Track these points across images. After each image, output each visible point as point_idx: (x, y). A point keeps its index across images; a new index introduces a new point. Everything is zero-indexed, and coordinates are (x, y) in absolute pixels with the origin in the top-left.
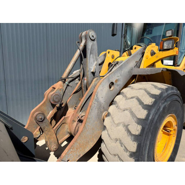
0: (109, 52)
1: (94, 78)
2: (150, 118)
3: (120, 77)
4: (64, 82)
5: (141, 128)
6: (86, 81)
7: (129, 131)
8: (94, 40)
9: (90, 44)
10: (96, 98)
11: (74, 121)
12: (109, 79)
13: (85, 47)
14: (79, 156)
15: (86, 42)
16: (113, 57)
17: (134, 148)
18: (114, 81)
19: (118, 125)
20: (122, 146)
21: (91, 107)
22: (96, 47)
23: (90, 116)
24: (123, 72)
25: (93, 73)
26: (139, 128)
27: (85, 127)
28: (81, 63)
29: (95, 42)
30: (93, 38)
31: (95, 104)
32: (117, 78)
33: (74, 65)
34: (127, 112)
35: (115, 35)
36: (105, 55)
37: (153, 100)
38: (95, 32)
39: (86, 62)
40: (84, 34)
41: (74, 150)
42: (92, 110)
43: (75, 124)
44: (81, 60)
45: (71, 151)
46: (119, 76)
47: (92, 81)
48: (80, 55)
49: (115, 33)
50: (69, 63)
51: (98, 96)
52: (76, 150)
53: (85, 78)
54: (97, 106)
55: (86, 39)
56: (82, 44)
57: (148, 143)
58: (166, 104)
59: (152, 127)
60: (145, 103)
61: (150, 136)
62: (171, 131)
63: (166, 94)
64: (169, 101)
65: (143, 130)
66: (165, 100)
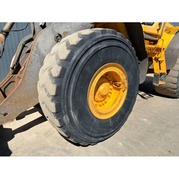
2: (74, 59)
5: (61, 69)
10: (36, 50)
11: (19, 78)
14: (20, 110)
17: (53, 90)
18: (61, 33)
20: (46, 92)
21: (31, 60)
23: (29, 69)
26: (59, 69)
27: (24, 80)
31: (35, 56)
32: (66, 30)
37: (80, 39)
41: (12, 103)
42: (32, 62)
45: (8, 104)
46: (68, 28)
51: (39, 47)
52: (15, 104)
54: (39, 60)
57: (72, 86)
58: (99, 46)
59: (77, 70)
60: (71, 43)
61: (74, 79)
62: (120, 85)
63: (101, 36)
64: (104, 45)
65: (63, 71)
66: (99, 42)
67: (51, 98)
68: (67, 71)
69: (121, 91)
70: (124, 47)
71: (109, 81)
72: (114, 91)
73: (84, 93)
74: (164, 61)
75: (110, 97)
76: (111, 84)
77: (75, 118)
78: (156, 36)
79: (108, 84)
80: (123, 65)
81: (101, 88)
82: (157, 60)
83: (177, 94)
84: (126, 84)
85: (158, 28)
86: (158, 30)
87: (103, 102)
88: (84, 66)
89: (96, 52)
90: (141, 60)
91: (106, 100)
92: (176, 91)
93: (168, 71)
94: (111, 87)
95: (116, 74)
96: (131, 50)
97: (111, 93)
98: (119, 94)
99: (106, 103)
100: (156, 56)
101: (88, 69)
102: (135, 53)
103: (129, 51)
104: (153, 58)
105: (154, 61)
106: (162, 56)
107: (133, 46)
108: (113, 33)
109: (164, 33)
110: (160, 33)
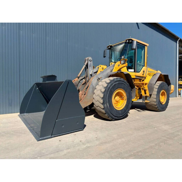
0: (100, 66)
1: (91, 77)
2: (108, 87)
3: (103, 76)
4: (78, 78)
6: (88, 79)
7: (101, 91)
8: (91, 61)
9: (89, 63)
11: (83, 94)
12: (97, 77)
13: (87, 64)
14: (85, 106)
15: (88, 62)
16: (103, 68)
17: (102, 96)
18: (100, 78)
19: (98, 90)
20: (99, 97)
22: (92, 64)
24: (104, 74)
25: (91, 75)
26: (104, 89)
28: (86, 71)
29: (92, 62)
30: (91, 60)
31: (91, 86)
32: (101, 77)
33: (83, 71)
34: (101, 86)
35: (105, 57)
36: (98, 68)
37: (110, 81)
38: (92, 57)
39: (88, 70)
40: (87, 58)
42: (90, 88)
43: (83, 95)
44: (86, 69)
47: (90, 79)
48: (85, 67)
49: (105, 56)
50: (81, 70)
51: (92, 83)
53: (88, 78)
55: (88, 61)
56: (86, 63)
57: (108, 95)
58: (116, 83)
59: (109, 90)
60: (107, 82)
61: (108, 93)
62: (123, 97)
63: (116, 80)
64: (117, 83)
65: (105, 90)
66: (116, 82)
67: (101, 99)
68: (107, 90)
69: (124, 100)
70: (124, 83)
71: (119, 96)
72: (121, 100)
73: (111, 98)
74: (148, 90)
75: (119, 103)
76: (120, 97)
77: (108, 106)
78: (142, 77)
79: (119, 97)
80: (124, 90)
81: (116, 98)
82: (143, 89)
83: (158, 108)
84: (126, 97)
85: (143, 73)
86: (143, 74)
87: (117, 104)
88: (111, 89)
89: (115, 85)
90: (133, 89)
91: (118, 104)
92: (156, 106)
93: (150, 95)
94: (120, 99)
95: (122, 93)
96: (127, 84)
97: (120, 101)
98: (123, 101)
99: (118, 105)
100: (142, 87)
101: (112, 90)
102: (129, 85)
103: (126, 85)
104: (141, 88)
105: (142, 90)
106: (146, 87)
107: (128, 83)
108: (120, 78)
109: (148, 75)
110: (144, 76)
